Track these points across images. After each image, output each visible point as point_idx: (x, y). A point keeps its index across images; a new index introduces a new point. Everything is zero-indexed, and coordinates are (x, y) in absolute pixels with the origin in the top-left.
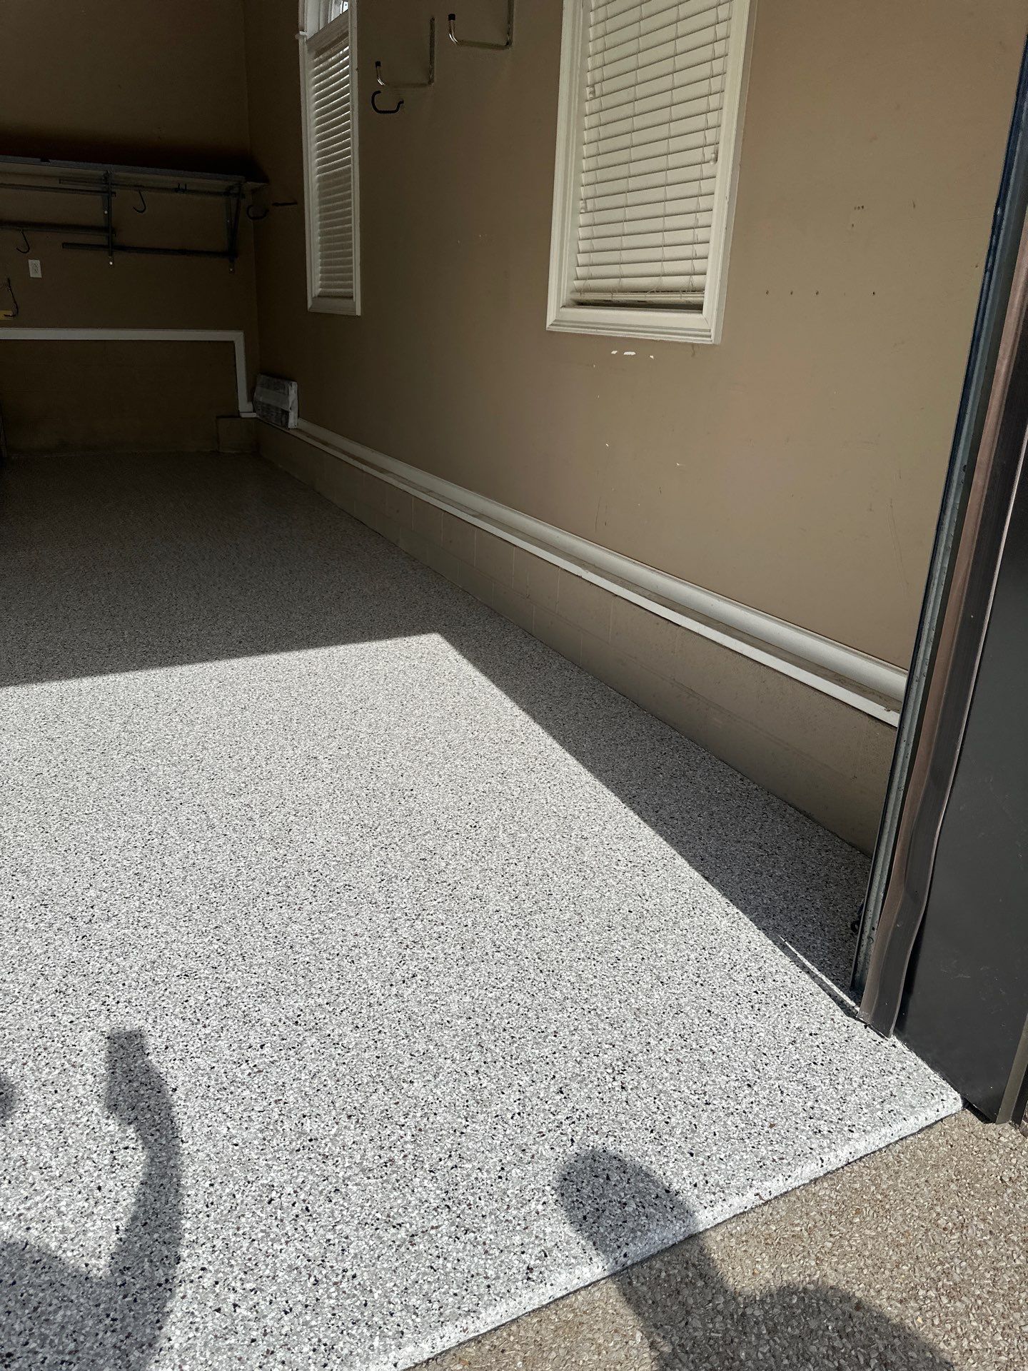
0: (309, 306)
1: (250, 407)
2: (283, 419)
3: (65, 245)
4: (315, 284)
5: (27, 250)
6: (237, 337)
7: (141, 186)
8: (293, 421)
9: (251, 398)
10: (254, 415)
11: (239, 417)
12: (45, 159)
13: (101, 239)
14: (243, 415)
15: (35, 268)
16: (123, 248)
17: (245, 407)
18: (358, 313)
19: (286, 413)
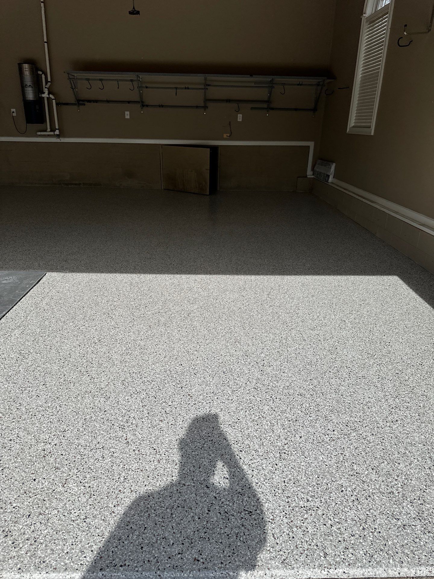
0: (348, 131)
1: (312, 173)
2: (327, 179)
3: (252, 108)
4: (352, 121)
5: (238, 111)
6: (311, 144)
7: (285, 84)
8: (331, 179)
9: (313, 169)
10: (313, 177)
11: (306, 177)
12: (251, 76)
13: (265, 106)
14: (308, 177)
15: (240, 117)
16: (272, 109)
17: (309, 173)
18: (372, 134)
19: (328, 176)
